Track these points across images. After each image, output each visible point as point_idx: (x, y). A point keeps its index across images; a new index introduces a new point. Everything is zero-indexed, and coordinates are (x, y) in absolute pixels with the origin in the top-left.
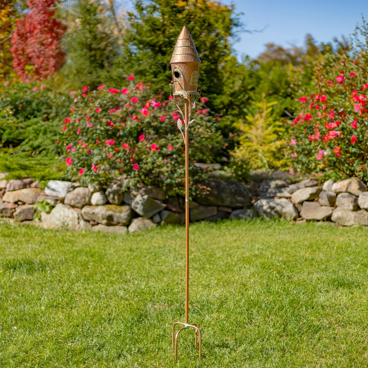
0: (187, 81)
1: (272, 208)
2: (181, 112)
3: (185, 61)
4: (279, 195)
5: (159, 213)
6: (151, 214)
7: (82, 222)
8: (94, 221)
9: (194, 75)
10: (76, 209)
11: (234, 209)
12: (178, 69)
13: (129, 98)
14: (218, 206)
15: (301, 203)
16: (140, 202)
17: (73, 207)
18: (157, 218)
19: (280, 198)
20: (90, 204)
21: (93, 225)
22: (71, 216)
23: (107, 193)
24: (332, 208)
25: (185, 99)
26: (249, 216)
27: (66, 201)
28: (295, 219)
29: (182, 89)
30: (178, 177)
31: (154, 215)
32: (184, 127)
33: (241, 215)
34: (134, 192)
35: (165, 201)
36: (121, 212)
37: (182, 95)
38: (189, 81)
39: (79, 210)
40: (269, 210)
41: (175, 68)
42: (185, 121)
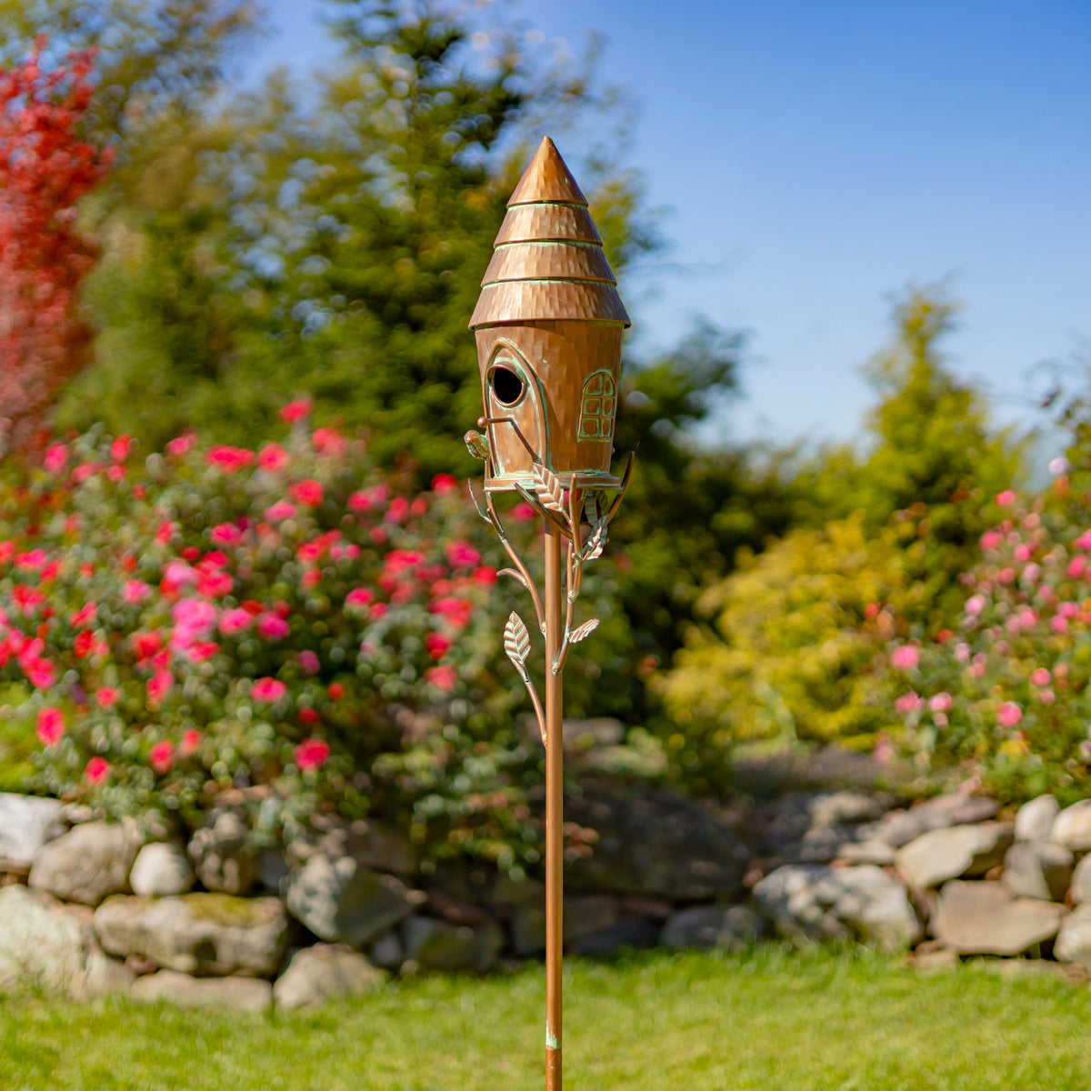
0: (561, 418)
1: (826, 906)
2: (524, 579)
3: (551, 315)
4: (850, 851)
5: (398, 930)
6: (364, 933)
7: (98, 963)
8: (142, 957)
9: (594, 388)
10: (74, 908)
11: (682, 904)
12: (515, 356)
13: (289, 483)
14: (618, 894)
15: (938, 887)
16: (323, 888)
17: (65, 900)
18: (388, 950)
19: (855, 864)
20: (127, 891)
21: (140, 974)
22: (54, 936)
23: (195, 847)
24: (1062, 907)
25: (551, 514)
26: (739, 934)
27: (38, 879)
28: (913, 948)
29: (535, 458)
30: (474, 790)
31: (378, 936)
32: (543, 656)
33: (708, 931)
34: (300, 848)
35: (418, 881)
36: (246, 924)
37: (532, 492)
38: (571, 421)
39: (84, 913)
40: (813, 914)
41: (499, 347)
42: (546, 628)
